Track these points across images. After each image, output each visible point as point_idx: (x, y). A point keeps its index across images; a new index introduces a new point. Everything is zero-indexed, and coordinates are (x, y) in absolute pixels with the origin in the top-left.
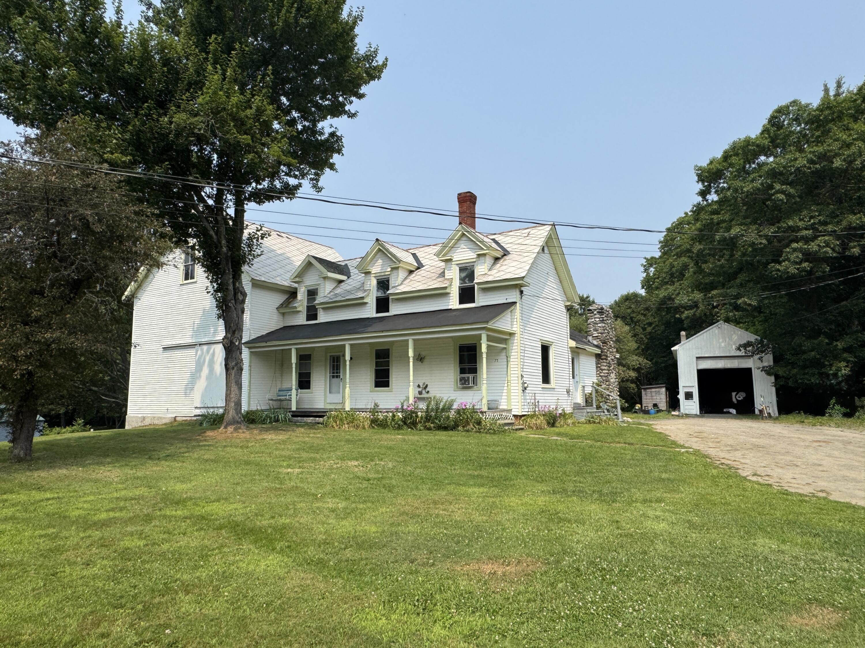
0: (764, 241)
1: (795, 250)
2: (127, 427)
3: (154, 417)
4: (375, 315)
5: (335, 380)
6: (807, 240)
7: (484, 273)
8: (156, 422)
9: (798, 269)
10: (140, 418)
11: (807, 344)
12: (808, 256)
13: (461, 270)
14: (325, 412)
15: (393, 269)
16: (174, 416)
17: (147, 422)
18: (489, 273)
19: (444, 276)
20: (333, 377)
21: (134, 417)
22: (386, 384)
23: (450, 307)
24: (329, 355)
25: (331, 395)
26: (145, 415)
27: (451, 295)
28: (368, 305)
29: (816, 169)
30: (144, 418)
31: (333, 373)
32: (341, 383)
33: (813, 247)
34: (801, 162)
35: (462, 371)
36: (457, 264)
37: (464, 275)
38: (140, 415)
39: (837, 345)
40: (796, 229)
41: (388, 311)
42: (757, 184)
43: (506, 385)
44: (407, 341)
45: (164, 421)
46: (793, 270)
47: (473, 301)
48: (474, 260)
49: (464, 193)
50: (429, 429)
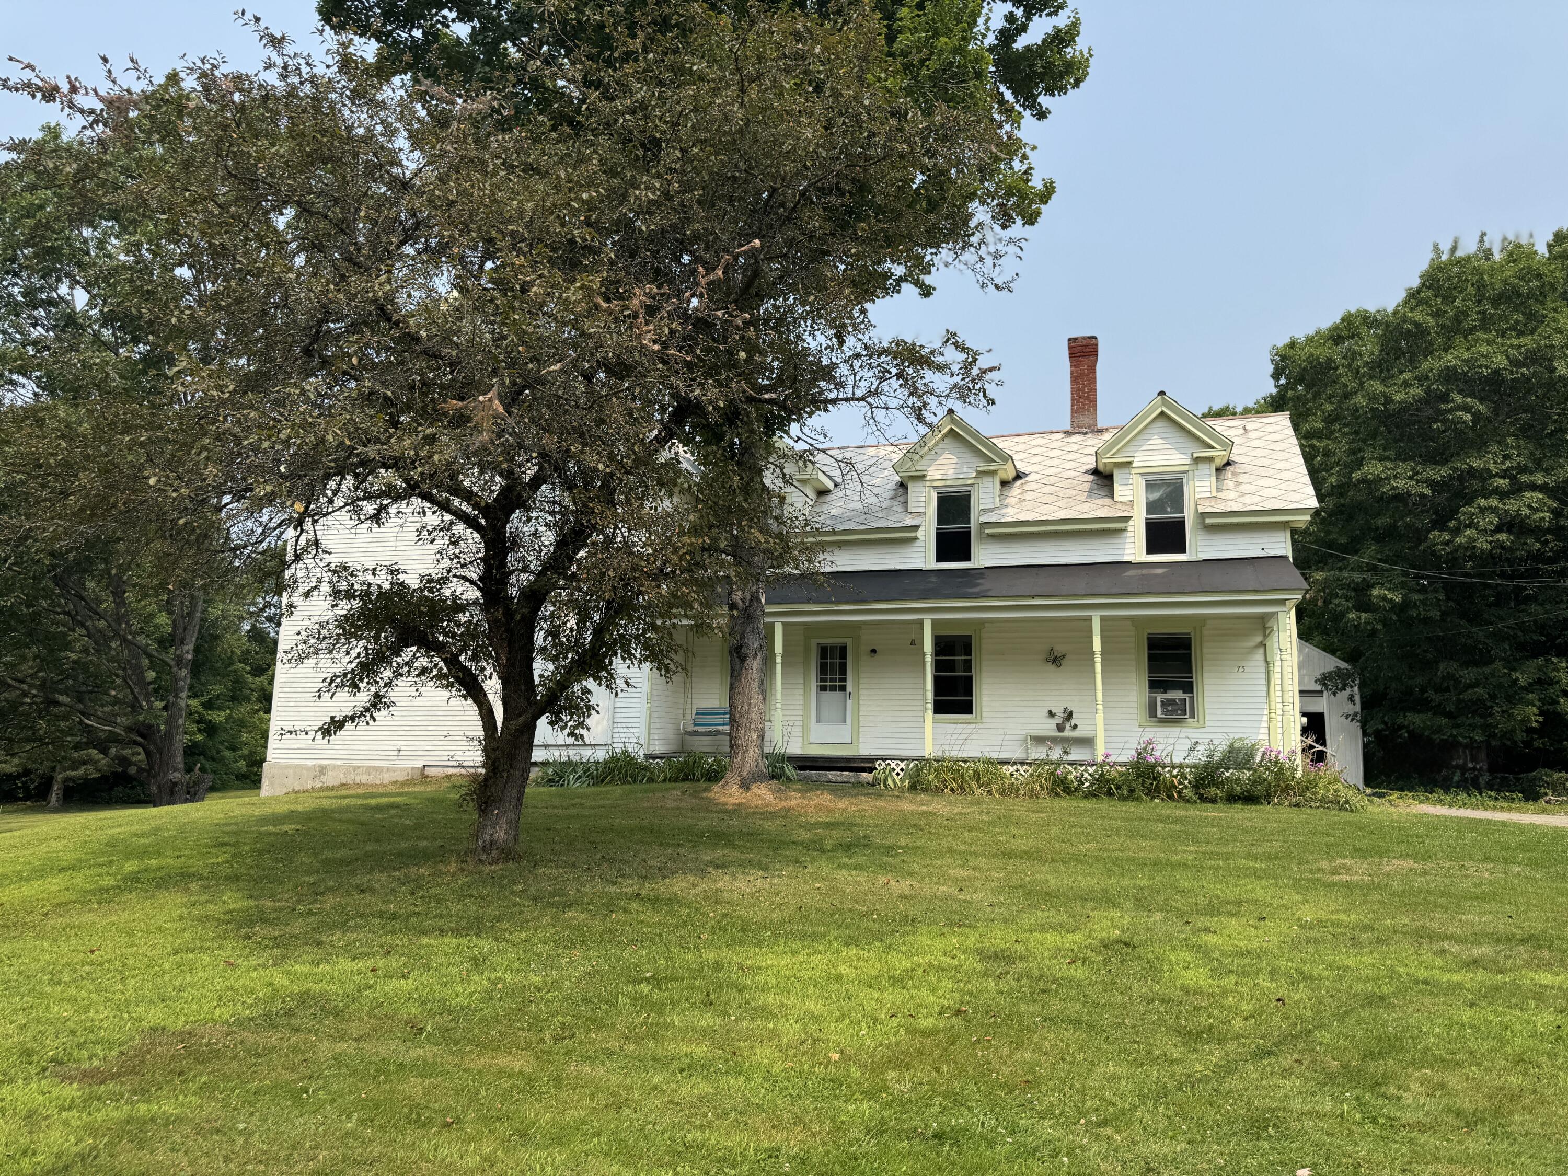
0: (1428, 492)
1: (1482, 510)
3: (355, 768)
4: (934, 565)
5: (827, 695)
6: (1503, 495)
7: (1209, 495)
8: (364, 779)
9: (1490, 543)
10: (308, 769)
12: (1511, 524)
13: (1151, 486)
14: (872, 760)
15: (981, 474)
16: (420, 764)
17: (331, 779)
18: (1219, 495)
19: (1112, 496)
20: (823, 689)
21: (288, 767)
22: (966, 708)
23: (1126, 558)
24: (814, 643)
25: (819, 726)
26: (325, 762)
27: (1130, 534)
28: (917, 544)
29: (1523, 375)
30: (323, 770)
31: (822, 680)
32: (849, 703)
33: (1512, 505)
34: (1500, 361)
35: (1155, 685)
36: (1142, 474)
37: (1155, 496)
38: (310, 763)
40: (1484, 475)
41: (968, 558)
42: (1417, 391)
44: (1089, 619)
45: (387, 778)
46: (1483, 544)
47: (1182, 550)
48: (1186, 468)
49: (1084, 338)
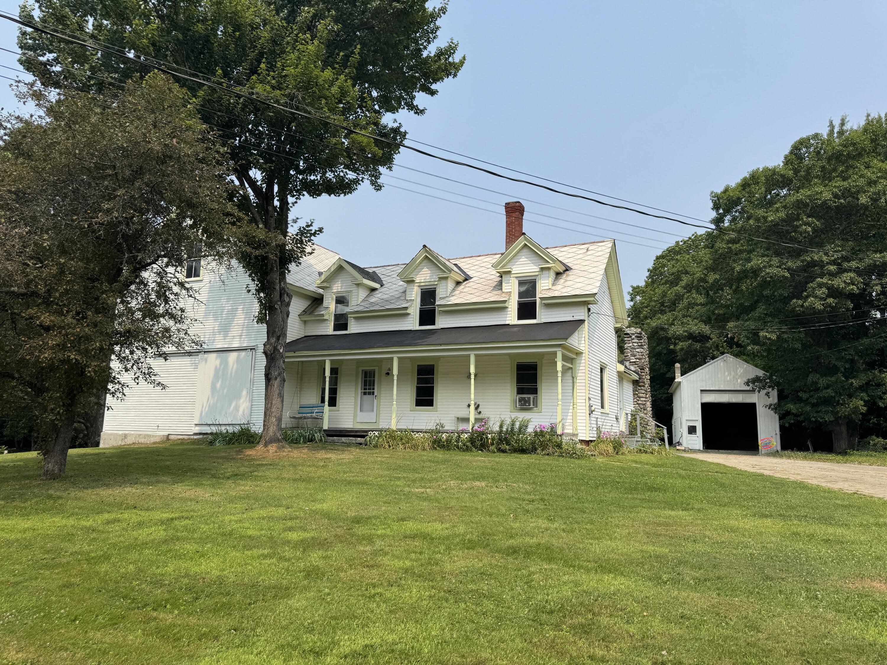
0: (787, 274)
1: (820, 285)
2: (101, 445)
3: (140, 435)
4: (418, 328)
5: (367, 397)
6: (832, 275)
7: (547, 288)
8: (142, 440)
9: (823, 305)
10: (120, 435)
11: (822, 382)
12: (833, 292)
13: (521, 283)
15: (441, 279)
16: (166, 433)
17: (129, 441)
18: (554, 288)
19: (501, 289)
20: (365, 393)
21: (111, 434)
22: (430, 403)
23: (507, 323)
24: (360, 369)
25: (361, 413)
26: (127, 432)
27: (509, 309)
28: (410, 317)
29: (841, 203)
30: (126, 436)
31: (365, 389)
32: (375, 401)
33: (838, 282)
34: (827, 195)
35: (520, 391)
36: (516, 277)
37: (523, 289)
38: (120, 433)
39: (852, 383)
40: (821, 264)
41: (433, 323)
42: (782, 214)
43: (571, 408)
44: (469, 356)
45: (153, 440)
46: (819, 305)
47: (535, 318)
48: (537, 274)
49: (513, 203)
50: (504, 451)
